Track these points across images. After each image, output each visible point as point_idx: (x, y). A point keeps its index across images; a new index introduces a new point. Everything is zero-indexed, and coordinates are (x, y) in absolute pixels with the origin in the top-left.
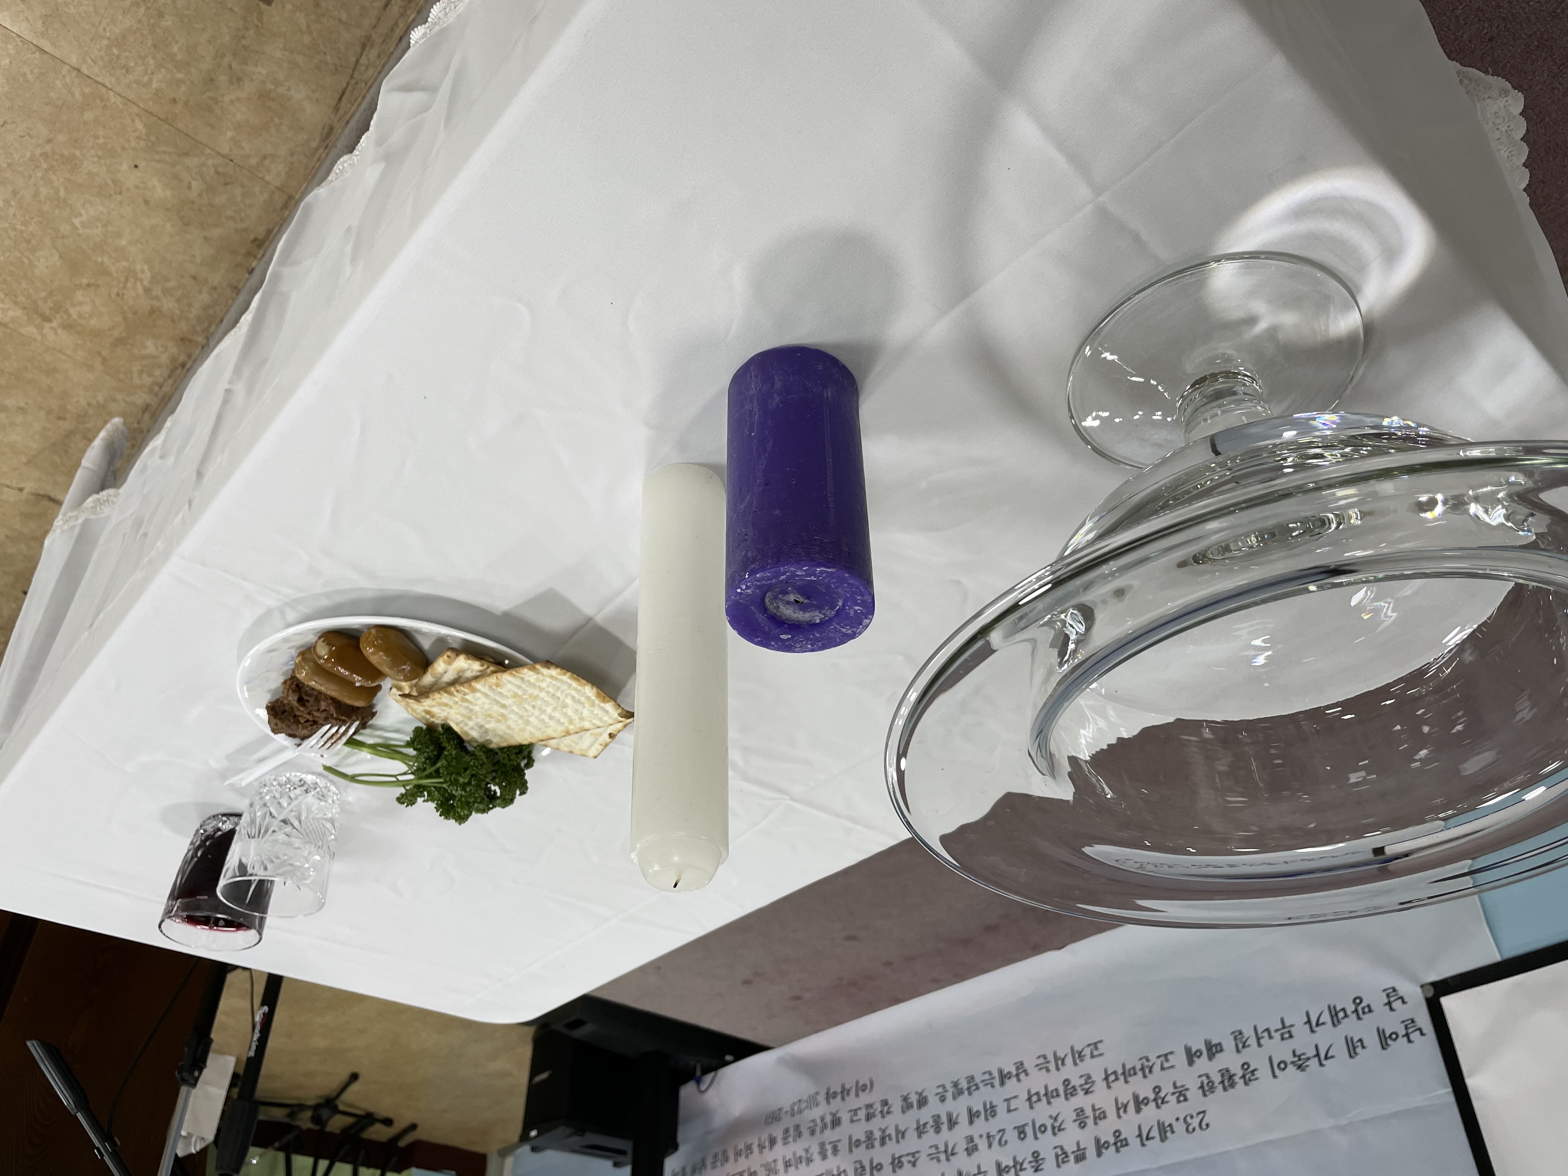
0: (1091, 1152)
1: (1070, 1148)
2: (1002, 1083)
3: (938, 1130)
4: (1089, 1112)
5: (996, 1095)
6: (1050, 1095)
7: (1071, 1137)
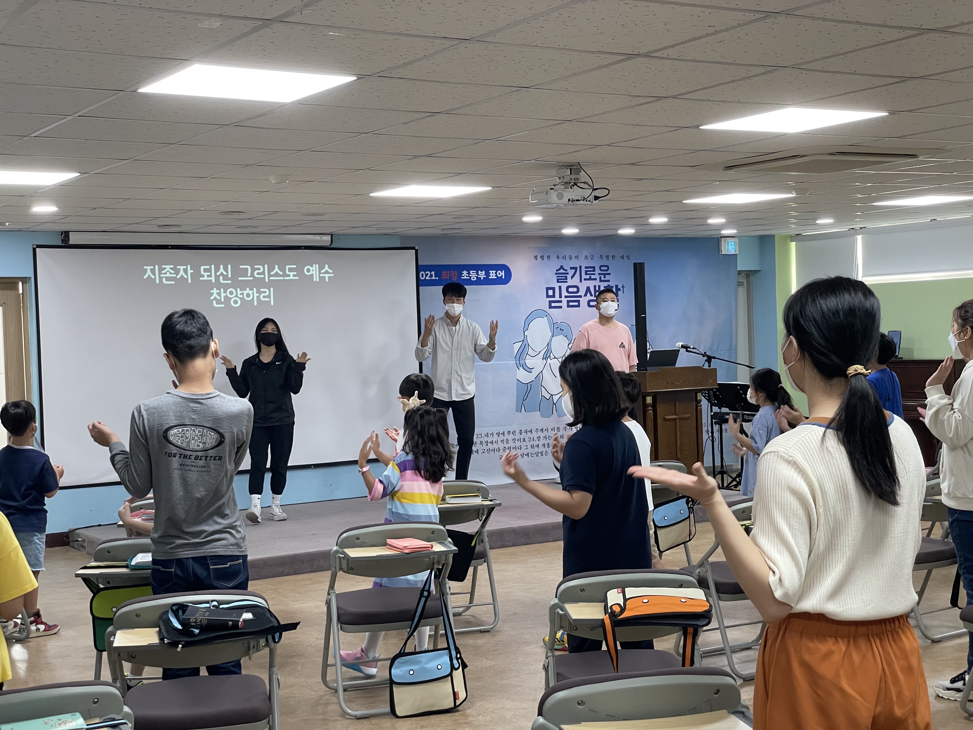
0: (506, 433)
1: (511, 435)
2: (528, 453)
3: (548, 444)
4: (505, 443)
5: (530, 450)
6: (515, 448)
7: (511, 436)
